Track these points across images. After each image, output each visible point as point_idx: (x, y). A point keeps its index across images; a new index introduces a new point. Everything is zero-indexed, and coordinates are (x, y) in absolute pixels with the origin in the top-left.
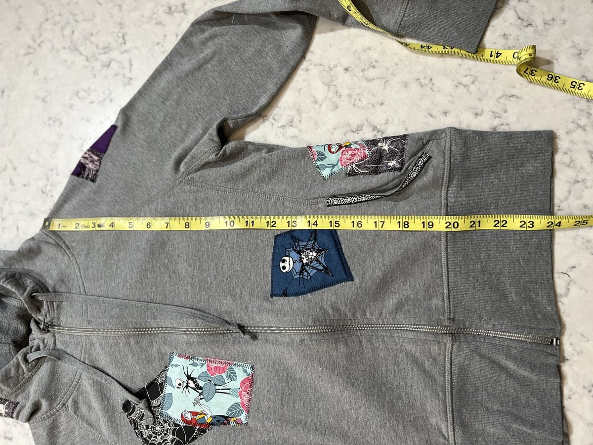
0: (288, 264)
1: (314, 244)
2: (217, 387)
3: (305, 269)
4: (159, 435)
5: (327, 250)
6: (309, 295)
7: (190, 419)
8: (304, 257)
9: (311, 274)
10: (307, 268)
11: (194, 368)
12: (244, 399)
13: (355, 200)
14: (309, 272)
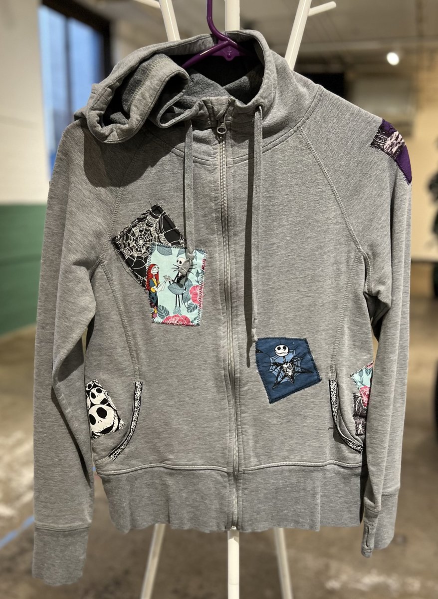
0: (282, 352)
1: (299, 372)
2: (181, 296)
3: (278, 366)
4: (136, 243)
5: (294, 383)
6: (257, 371)
7: (152, 273)
8: (288, 365)
9: (273, 372)
10: (278, 368)
11: (195, 274)
12: (173, 319)
13: (334, 403)
14: (276, 370)
